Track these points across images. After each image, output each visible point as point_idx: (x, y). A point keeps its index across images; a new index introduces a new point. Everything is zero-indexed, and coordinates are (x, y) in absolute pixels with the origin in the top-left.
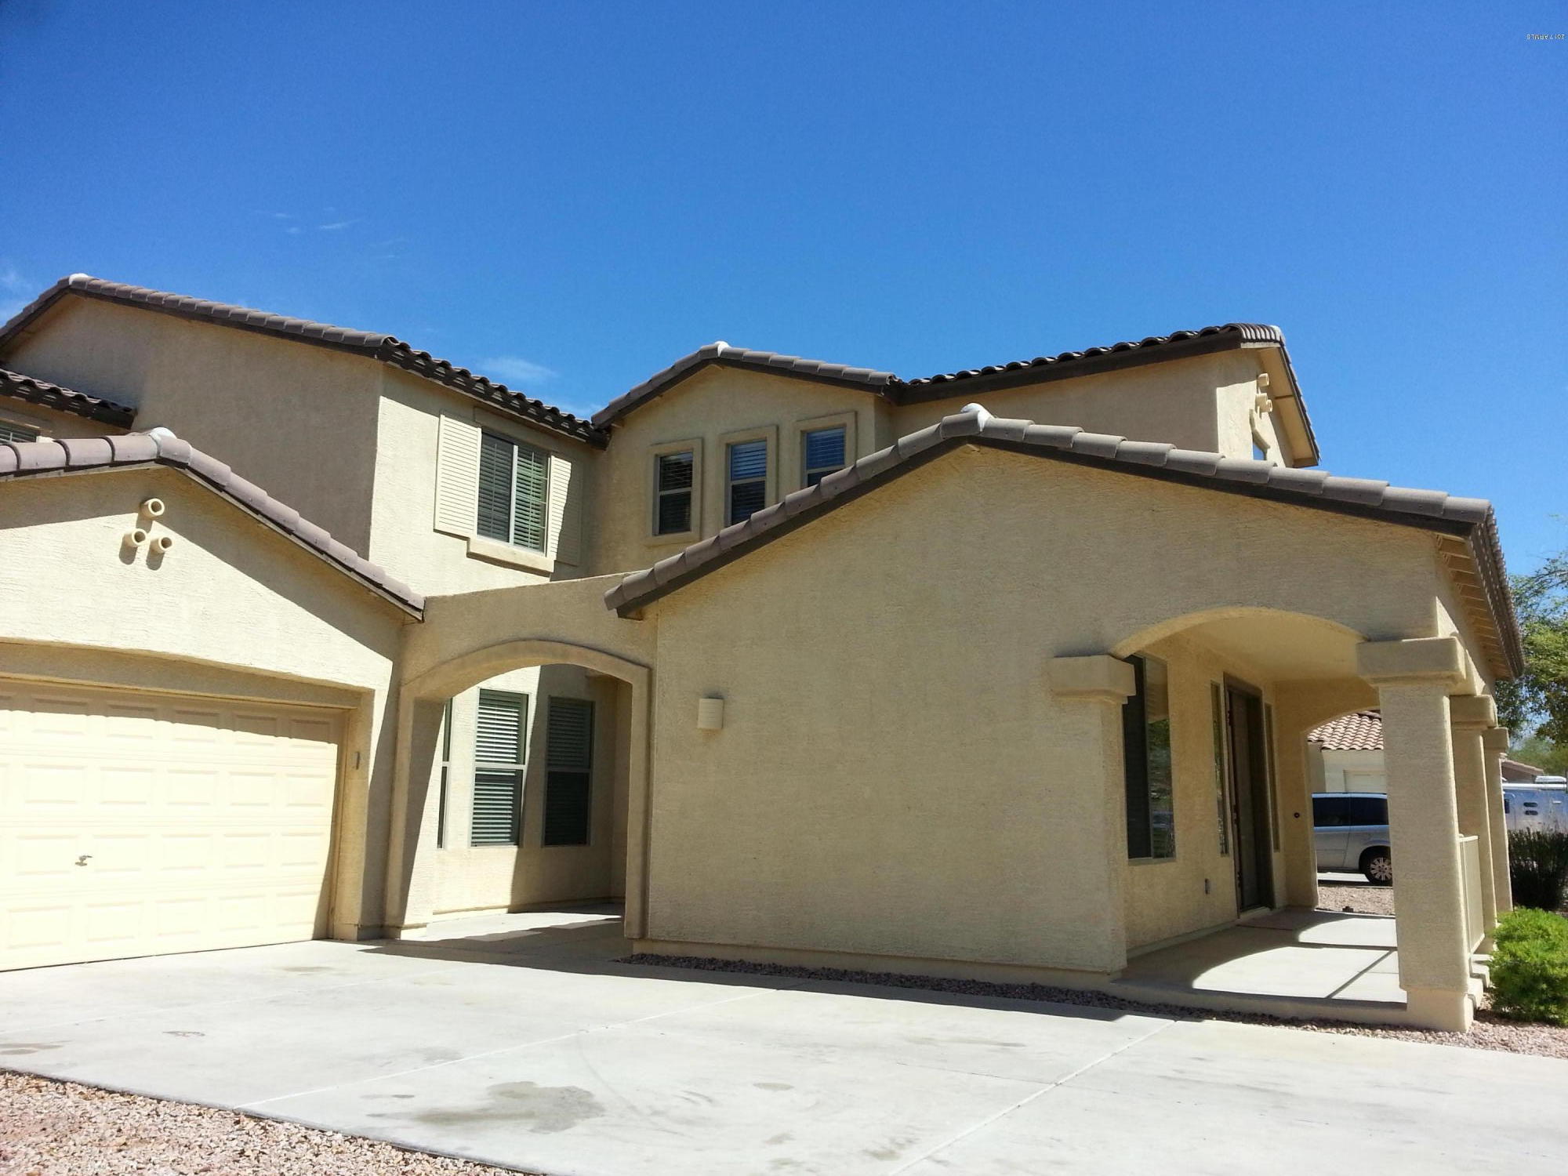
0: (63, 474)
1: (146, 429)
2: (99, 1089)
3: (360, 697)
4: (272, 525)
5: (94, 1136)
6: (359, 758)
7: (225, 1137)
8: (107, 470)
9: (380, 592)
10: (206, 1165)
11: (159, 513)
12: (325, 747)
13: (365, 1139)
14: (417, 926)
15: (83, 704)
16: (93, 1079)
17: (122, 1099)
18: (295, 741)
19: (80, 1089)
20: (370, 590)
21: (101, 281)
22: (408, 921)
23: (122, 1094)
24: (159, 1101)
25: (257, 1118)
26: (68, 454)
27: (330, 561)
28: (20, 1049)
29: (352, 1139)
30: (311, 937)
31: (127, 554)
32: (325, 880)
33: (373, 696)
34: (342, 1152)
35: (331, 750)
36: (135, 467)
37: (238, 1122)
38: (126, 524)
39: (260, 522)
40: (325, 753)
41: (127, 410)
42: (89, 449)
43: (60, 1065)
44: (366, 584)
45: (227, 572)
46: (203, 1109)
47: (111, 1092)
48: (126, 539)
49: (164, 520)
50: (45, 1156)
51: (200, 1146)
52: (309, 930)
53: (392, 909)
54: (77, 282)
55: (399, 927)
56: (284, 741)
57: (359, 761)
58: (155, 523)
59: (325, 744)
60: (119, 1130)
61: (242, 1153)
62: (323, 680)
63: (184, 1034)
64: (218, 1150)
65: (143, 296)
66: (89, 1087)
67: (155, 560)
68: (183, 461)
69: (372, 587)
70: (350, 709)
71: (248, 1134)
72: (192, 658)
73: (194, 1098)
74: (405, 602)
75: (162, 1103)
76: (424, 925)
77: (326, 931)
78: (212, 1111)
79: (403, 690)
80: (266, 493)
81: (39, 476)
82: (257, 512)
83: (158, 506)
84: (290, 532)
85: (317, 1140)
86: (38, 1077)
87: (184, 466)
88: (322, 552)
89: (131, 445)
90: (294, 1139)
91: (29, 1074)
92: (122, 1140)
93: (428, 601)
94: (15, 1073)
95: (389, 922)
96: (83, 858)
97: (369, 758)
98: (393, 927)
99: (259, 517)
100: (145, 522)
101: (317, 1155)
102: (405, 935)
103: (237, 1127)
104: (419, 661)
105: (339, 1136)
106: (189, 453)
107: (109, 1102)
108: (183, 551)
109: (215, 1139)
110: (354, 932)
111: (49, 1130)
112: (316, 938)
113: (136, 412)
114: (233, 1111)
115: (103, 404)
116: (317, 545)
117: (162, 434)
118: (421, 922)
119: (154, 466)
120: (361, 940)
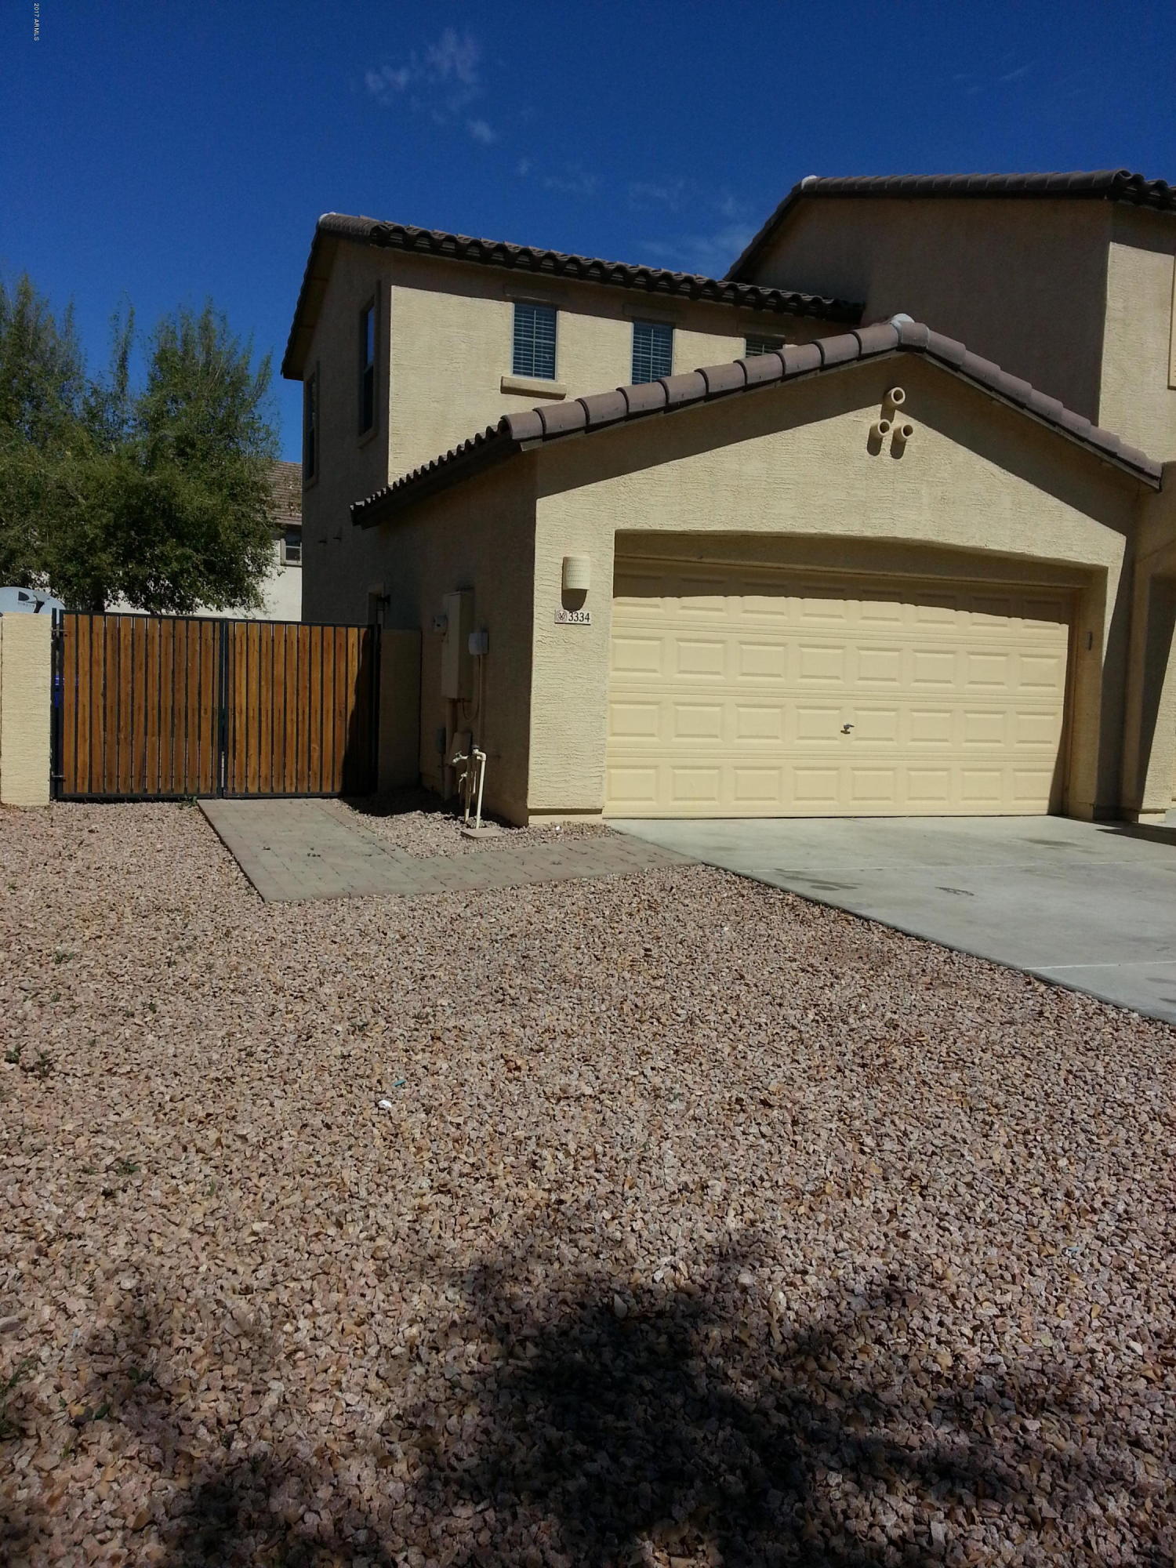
0: (819, 374)
1: (885, 318)
2: (897, 931)
3: (1094, 575)
4: (1005, 401)
5: (903, 972)
6: (1091, 639)
7: (1020, 995)
8: (855, 365)
9: (1114, 461)
10: (1008, 1018)
11: (901, 402)
12: (1057, 628)
13: (1164, 1023)
14: (1156, 812)
15: (842, 590)
16: (891, 922)
17: (918, 943)
18: (1028, 622)
19: (882, 928)
20: (1102, 460)
21: (829, 179)
22: (1146, 805)
23: (918, 938)
24: (951, 950)
25: (1049, 983)
26: (822, 353)
27: (1062, 433)
28: (825, 886)
29: (1151, 1021)
30: (1045, 812)
31: (874, 446)
32: (1058, 758)
33: (1106, 575)
34: (1142, 1032)
35: (1063, 630)
36: (879, 359)
37: (1029, 983)
38: (871, 416)
39: (993, 399)
40: (1055, 635)
41: (857, 305)
42: (840, 346)
43: (860, 905)
44: (1099, 454)
45: (963, 455)
46: (994, 965)
47: (907, 935)
48: (873, 430)
49: (905, 409)
50: (868, 982)
51: (999, 999)
52: (1044, 805)
53: (1128, 791)
54: (810, 186)
55: (1137, 810)
56: (1017, 621)
57: (1093, 640)
58: (897, 413)
59: (1057, 624)
60: (924, 971)
61: (1041, 1013)
62: (1055, 560)
63: (955, 892)
64: (1016, 1006)
65: (867, 185)
66: (888, 927)
67: (898, 450)
68: (922, 345)
69: (1106, 457)
70: (1081, 589)
71: (1042, 996)
72: (933, 542)
73: (984, 953)
74: (1140, 470)
75: (955, 953)
76: (1163, 811)
77: (1060, 806)
78: (1002, 968)
79: (1137, 566)
80: (998, 367)
81: (801, 379)
82: (990, 388)
83: (899, 394)
84: (1022, 406)
85: (1113, 1015)
86: (845, 911)
87: (922, 350)
88: (1054, 424)
89: (874, 336)
90: (1090, 1010)
91: (838, 908)
92: (927, 979)
93: (1167, 468)
94: (826, 905)
95: (1126, 804)
96: (847, 727)
97: (1102, 638)
98: (1130, 810)
99: (993, 394)
100: (888, 414)
101: (1117, 1030)
102: (1143, 819)
103: (1030, 987)
104: (1154, 536)
105: (1135, 1015)
106: (926, 336)
107: (907, 945)
108: (924, 438)
109: (1011, 995)
110: (1090, 811)
111: (865, 959)
112: (1052, 812)
113: (864, 306)
114: (1022, 972)
115: (835, 303)
116: (1050, 417)
117: (902, 319)
118: (1159, 808)
119: (895, 354)
120: (1096, 819)
